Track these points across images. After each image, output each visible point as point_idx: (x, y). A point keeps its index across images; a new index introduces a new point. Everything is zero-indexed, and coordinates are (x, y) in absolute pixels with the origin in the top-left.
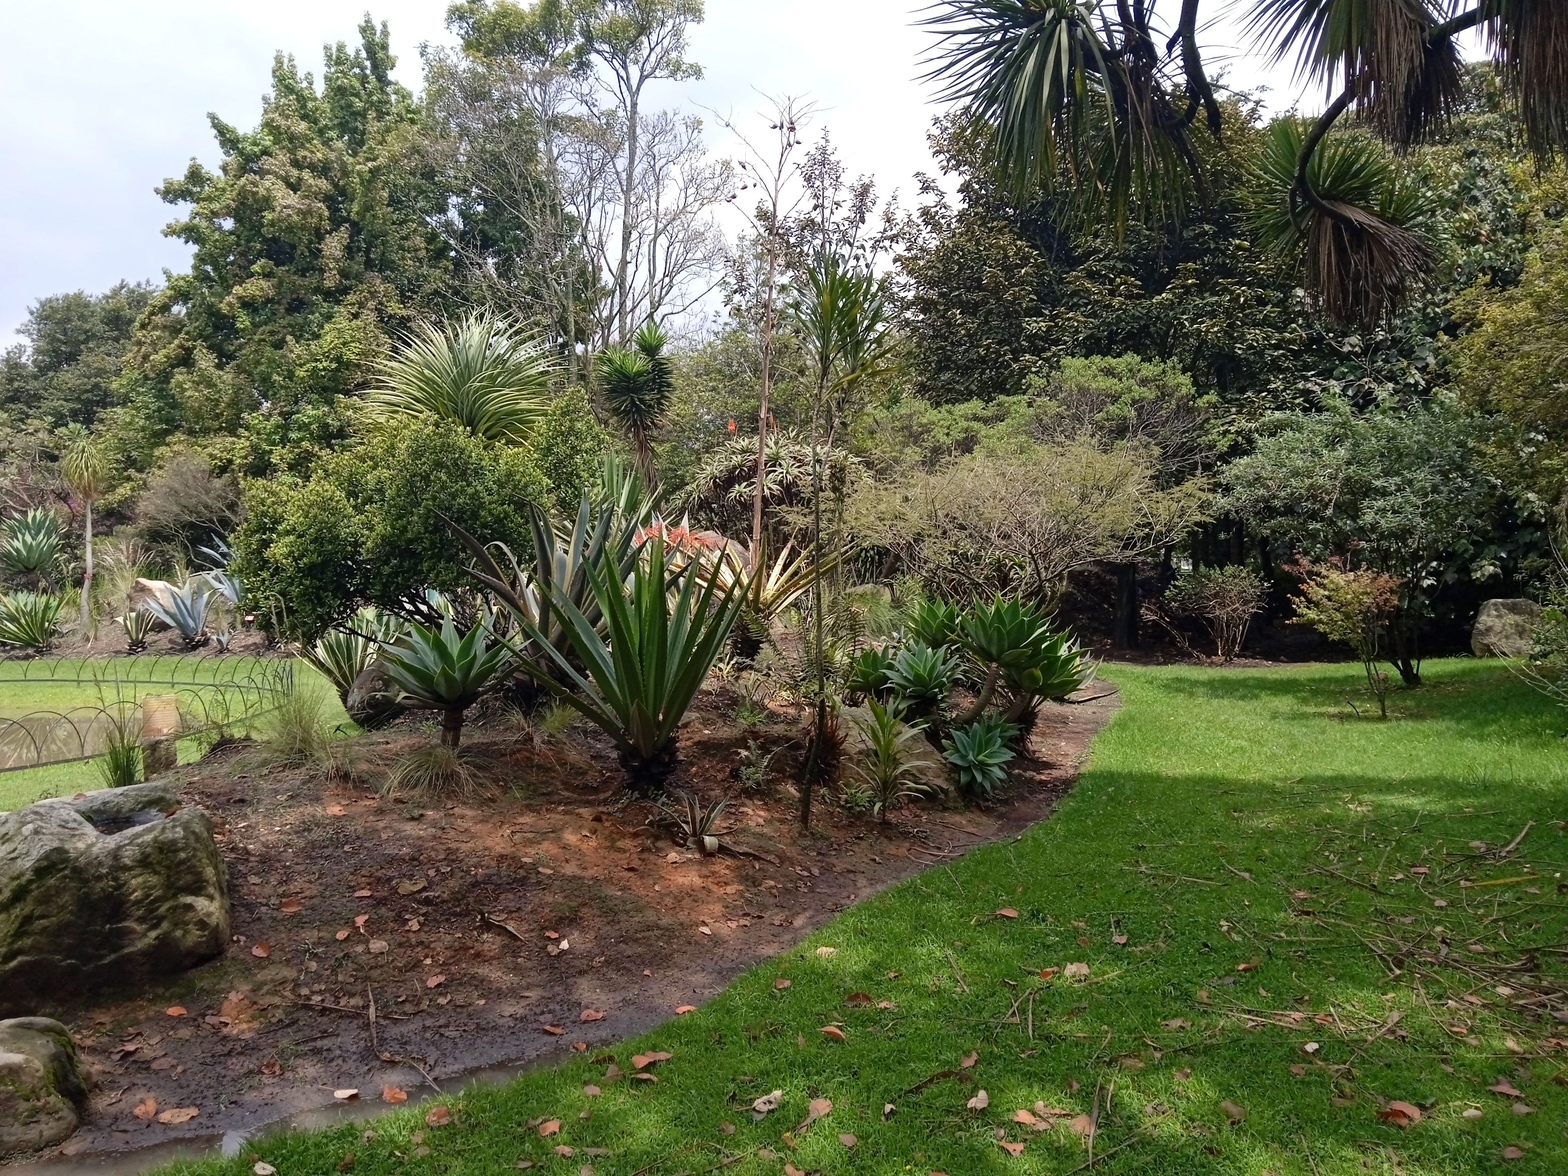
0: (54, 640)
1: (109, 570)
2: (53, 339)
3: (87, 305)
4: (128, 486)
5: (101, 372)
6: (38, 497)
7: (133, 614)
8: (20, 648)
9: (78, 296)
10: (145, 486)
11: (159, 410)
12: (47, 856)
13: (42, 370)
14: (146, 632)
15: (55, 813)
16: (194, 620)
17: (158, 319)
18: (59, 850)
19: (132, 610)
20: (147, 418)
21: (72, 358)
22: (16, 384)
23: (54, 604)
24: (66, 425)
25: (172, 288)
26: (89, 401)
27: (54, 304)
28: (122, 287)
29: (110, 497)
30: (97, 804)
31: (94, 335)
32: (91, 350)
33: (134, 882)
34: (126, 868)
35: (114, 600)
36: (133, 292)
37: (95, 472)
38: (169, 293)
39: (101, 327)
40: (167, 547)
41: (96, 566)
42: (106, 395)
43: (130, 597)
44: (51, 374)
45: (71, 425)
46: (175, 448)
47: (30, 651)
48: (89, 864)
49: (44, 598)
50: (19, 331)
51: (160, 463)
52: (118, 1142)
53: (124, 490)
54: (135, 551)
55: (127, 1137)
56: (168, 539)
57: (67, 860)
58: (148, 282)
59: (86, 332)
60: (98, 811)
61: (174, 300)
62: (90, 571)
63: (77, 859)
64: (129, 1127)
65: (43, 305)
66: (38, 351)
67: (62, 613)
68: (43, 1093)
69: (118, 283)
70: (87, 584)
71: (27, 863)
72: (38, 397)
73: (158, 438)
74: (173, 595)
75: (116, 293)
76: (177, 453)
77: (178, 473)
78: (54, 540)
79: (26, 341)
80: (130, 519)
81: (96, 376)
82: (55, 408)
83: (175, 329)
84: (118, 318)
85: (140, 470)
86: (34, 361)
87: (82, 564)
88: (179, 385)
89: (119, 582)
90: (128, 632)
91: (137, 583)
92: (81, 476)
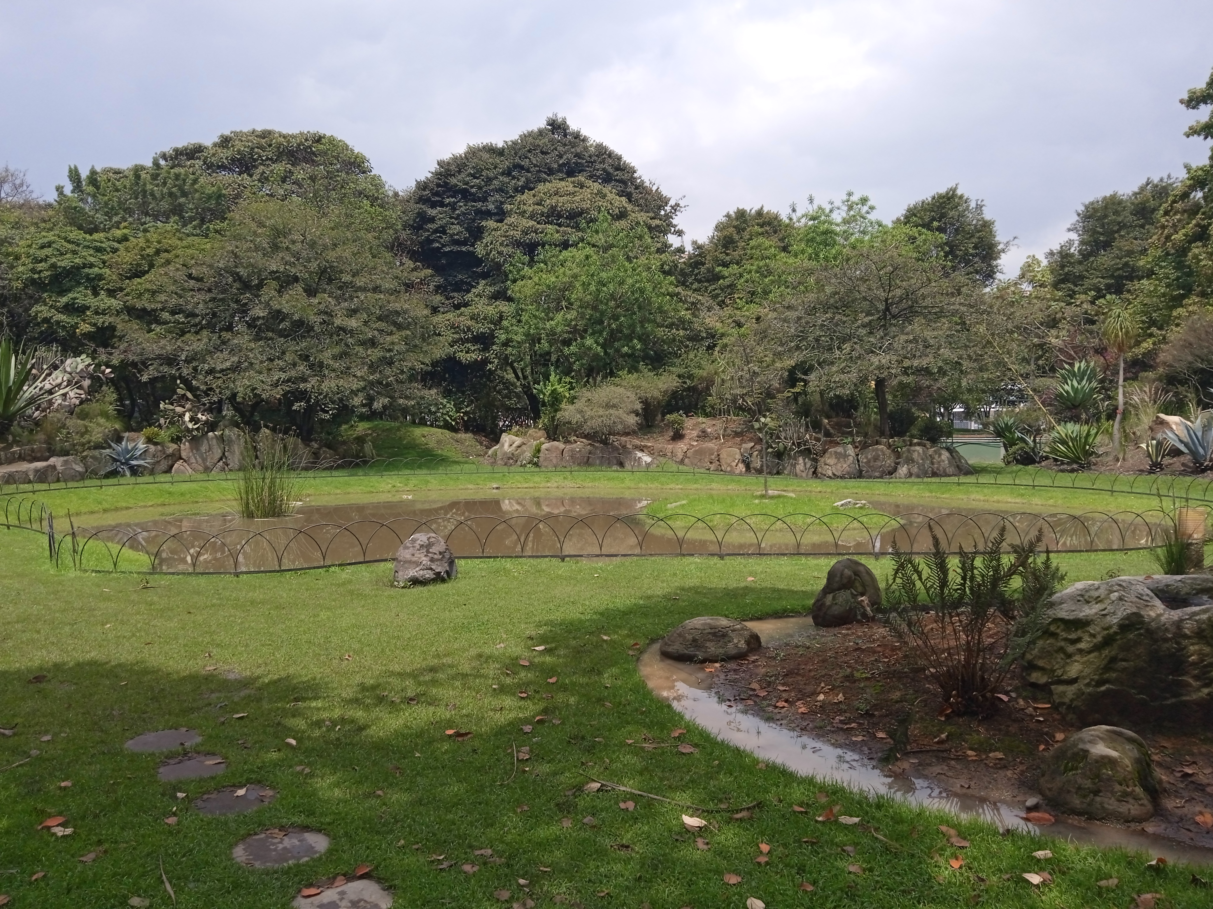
0: (1093, 459)
1: (1136, 407)
2: (1094, 232)
3: (1120, 202)
4: (1150, 341)
5: (1130, 253)
6: (1081, 352)
7: (1154, 442)
8: (1068, 464)
9: (1113, 197)
10: (1164, 340)
11: (1178, 278)
12: (1128, 617)
13: (1085, 256)
14: (1163, 457)
15: (1133, 587)
16: (1203, 448)
17: (1179, 206)
18: (1137, 615)
19: (1153, 439)
20: (1167, 287)
21: (1107, 245)
22: (1066, 269)
23: (1093, 432)
24: (1104, 296)
25: (1192, 178)
26: (1121, 277)
27: (1095, 205)
28: (1148, 184)
29: (1136, 350)
30: (1161, 586)
31: (1125, 225)
32: (1122, 237)
33: (1191, 648)
34: (1186, 637)
35: (1138, 431)
36: (1157, 186)
37: (1127, 332)
38: (1188, 183)
39: (1131, 218)
40: (1181, 389)
41: (1125, 403)
42: (1133, 270)
43: (1151, 428)
44: (1092, 259)
45: (1108, 297)
46: (1191, 308)
47: (1075, 466)
48: (1158, 628)
49: (1086, 428)
50: (1069, 230)
51: (1177, 321)
52: (1184, 836)
53: (1147, 345)
54: (1156, 393)
55: (1191, 835)
56: (1183, 382)
57: (1142, 623)
58: (1169, 176)
59: (1119, 223)
60: (1161, 591)
61: (1192, 188)
62: (1121, 407)
63: (1149, 623)
64: (1191, 828)
65: (1087, 207)
66: (1082, 243)
67: (1099, 438)
68: (1131, 782)
69: (1144, 181)
70: (1119, 417)
71: (1114, 620)
72: (1082, 277)
73: (1177, 301)
74: (1187, 428)
75: (1142, 189)
76: (1191, 313)
77: (1192, 329)
78: (1094, 384)
79: (1074, 236)
80: (1151, 366)
81: (1126, 256)
82: (1094, 285)
83: (1194, 211)
84: (1144, 209)
85: (1161, 328)
86: (1079, 251)
87: (1114, 403)
88: (1196, 257)
89: (1143, 416)
90: (1149, 456)
91: (1158, 417)
92: (1117, 336)
